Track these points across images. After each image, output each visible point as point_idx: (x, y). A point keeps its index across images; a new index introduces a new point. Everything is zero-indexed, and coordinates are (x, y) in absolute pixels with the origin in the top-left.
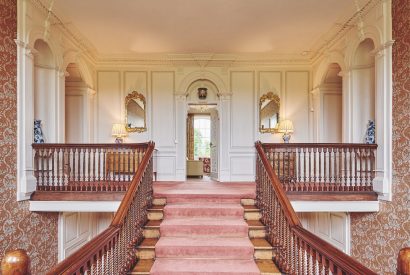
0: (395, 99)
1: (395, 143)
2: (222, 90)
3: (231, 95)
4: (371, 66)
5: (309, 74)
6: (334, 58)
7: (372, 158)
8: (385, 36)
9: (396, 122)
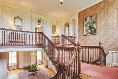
0: (79, 30)
1: (79, 37)
2: (44, 22)
3: (46, 24)
4: (74, 24)
5: (61, 23)
6: (67, 21)
7: (75, 39)
8: (77, 19)
9: (79, 33)
